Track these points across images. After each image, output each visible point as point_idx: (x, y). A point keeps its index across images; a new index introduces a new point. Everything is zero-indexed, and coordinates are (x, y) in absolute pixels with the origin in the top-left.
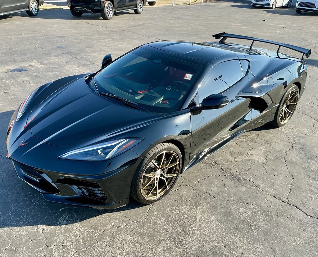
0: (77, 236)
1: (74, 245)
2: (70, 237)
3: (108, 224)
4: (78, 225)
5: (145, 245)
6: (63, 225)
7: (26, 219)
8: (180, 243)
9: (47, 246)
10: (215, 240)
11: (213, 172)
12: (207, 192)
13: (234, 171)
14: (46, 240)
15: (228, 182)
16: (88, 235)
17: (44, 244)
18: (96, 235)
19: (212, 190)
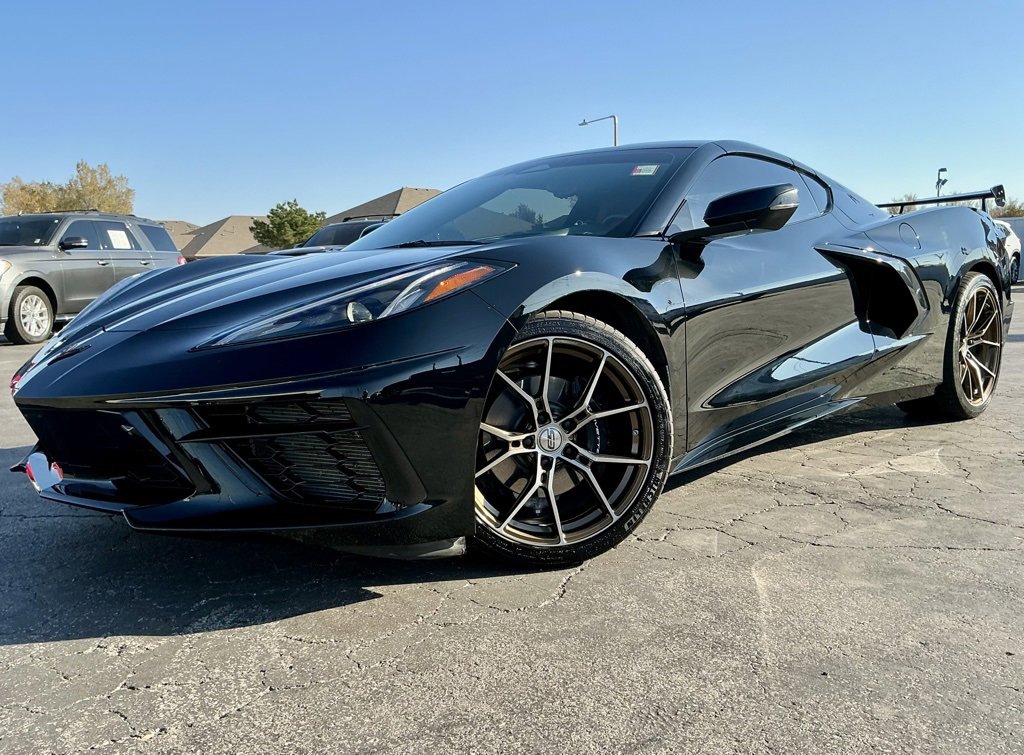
0: (269, 655)
1: (253, 678)
2: (236, 661)
4: (277, 631)
5: (569, 658)
8: (721, 646)
9: (132, 688)
10: (874, 632)
11: (786, 500)
12: (781, 537)
13: (860, 494)
14: (128, 673)
15: (853, 515)
16: (316, 650)
17: (121, 685)
18: (351, 648)
19: (801, 531)
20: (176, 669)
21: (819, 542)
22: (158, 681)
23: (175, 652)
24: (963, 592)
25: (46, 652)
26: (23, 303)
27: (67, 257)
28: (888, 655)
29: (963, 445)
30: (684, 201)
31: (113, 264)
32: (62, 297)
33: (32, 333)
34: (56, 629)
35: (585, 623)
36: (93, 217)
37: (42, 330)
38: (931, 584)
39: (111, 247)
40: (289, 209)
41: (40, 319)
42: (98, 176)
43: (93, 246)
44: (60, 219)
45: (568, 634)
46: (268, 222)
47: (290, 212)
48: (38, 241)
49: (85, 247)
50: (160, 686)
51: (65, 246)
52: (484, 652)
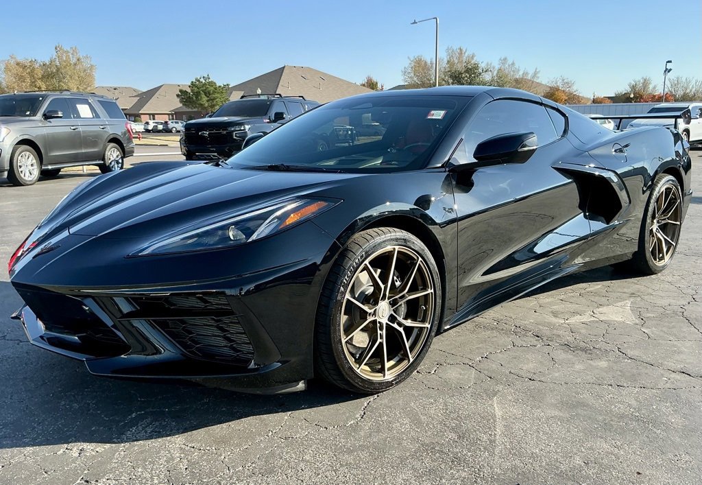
0: (173, 459)
1: (162, 476)
2: (152, 463)
3: (260, 435)
4: (179, 440)
5: (360, 468)
6: (137, 440)
7: (39, 435)
8: (457, 460)
9: (87, 482)
10: (556, 452)
11: (519, 342)
12: (510, 372)
13: (568, 338)
14: (85, 470)
15: (561, 355)
16: (203, 456)
17: (80, 478)
18: (225, 455)
19: (524, 368)
20: (115, 467)
21: (534, 377)
22: (103, 477)
23: (114, 455)
24: (619, 422)
25: (33, 453)
26: (20, 157)
27: (49, 124)
28: (562, 471)
29: (646, 297)
30: (462, 140)
31: (80, 129)
32: (46, 153)
33: (26, 178)
34: (40, 434)
35: (374, 440)
36: (66, 95)
37: (33, 176)
38: (600, 414)
39: (79, 117)
40: (204, 81)
41: (31, 168)
42: (71, 56)
43: (66, 116)
44: (43, 97)
45: (362, 448)
46: (189, 90)
47: (205, 84)
48: (28, 113)
49: (61, 117)
50: (104, 480)
51: (47, 117)
52: (308, 461)
